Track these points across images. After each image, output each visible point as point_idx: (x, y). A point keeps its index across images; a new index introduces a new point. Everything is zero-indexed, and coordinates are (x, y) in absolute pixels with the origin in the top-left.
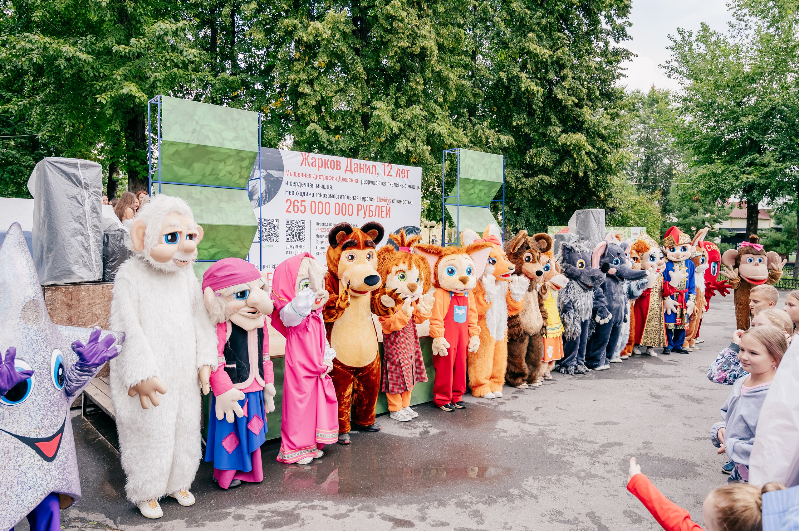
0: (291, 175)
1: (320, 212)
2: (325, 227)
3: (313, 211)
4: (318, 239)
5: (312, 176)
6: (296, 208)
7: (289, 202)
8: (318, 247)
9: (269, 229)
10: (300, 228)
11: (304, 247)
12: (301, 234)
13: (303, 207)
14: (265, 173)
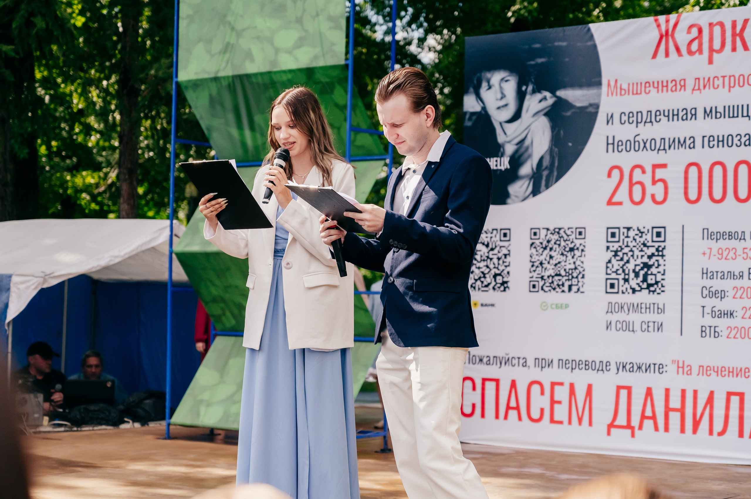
0: (622, 92)
1: (718, 195)
2: (733, 243)
3: (693, 196)
4: (708, 283)
5: (690, 84)
6: (637, 190)
7: (616, 173)
8: (708, 310)
9: (558, 257)
10: (652, 250)
11: (661, 310)
12: (654, 270)
13: (660, 185)
14: (551, 101)
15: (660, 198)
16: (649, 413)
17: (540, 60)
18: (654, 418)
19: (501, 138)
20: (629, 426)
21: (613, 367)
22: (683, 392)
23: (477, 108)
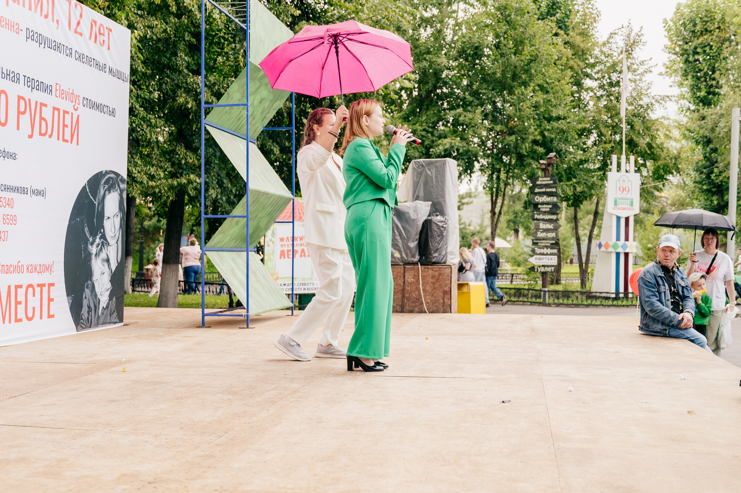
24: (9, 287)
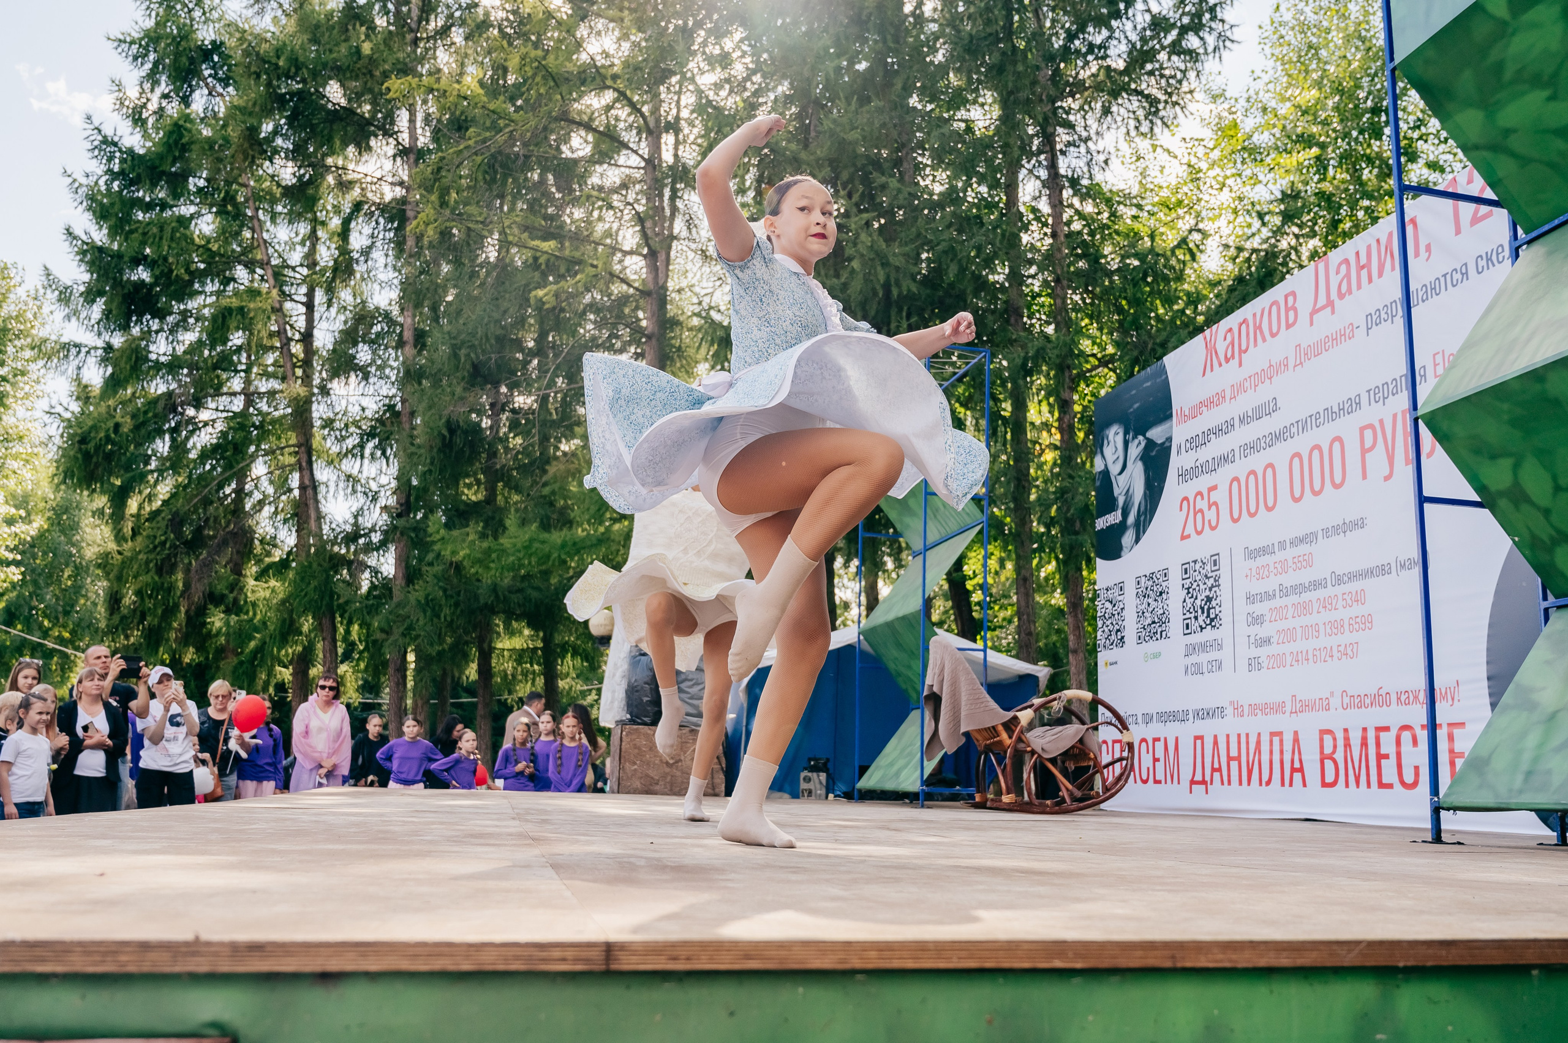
0: (1185, 418)
1: (1253, 508)
2: (1267, 559)
3: (1236, 514)
4: (1251, 608)
5: (1228, 394)
6: (1199, 519)
7: (1185, 505)
8: (1252, 640)
9: (1153, 604)
10: (1210, 582)
11: (1220, 647)
12: (1214, 603)
13: (1214, 508)
14: (1143, 444)
15: (1214, 524)
16: (1216, 766)
17: (1136, 406)
18: (1219, 770)
19: (1116, 492)
20: (1203, 782)
21: (1191, 716)
22: (1239, 736)
23: (1102, 468)
24: (1365, 730)
